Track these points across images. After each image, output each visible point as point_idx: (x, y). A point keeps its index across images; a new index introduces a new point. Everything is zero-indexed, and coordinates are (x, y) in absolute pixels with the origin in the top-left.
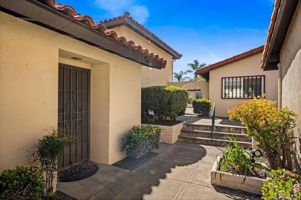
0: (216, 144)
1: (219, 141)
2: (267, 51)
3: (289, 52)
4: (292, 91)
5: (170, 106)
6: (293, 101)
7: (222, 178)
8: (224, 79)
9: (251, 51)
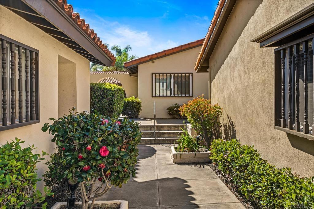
0: (159, 143)
1: (162, 139)
2: (201, 59)
3: (216, 63)
4: (219, 92)
5: (111, 106)
6: (220, 99)
7: (182, 157)
8: (154, 75)
9: (181, 46)
